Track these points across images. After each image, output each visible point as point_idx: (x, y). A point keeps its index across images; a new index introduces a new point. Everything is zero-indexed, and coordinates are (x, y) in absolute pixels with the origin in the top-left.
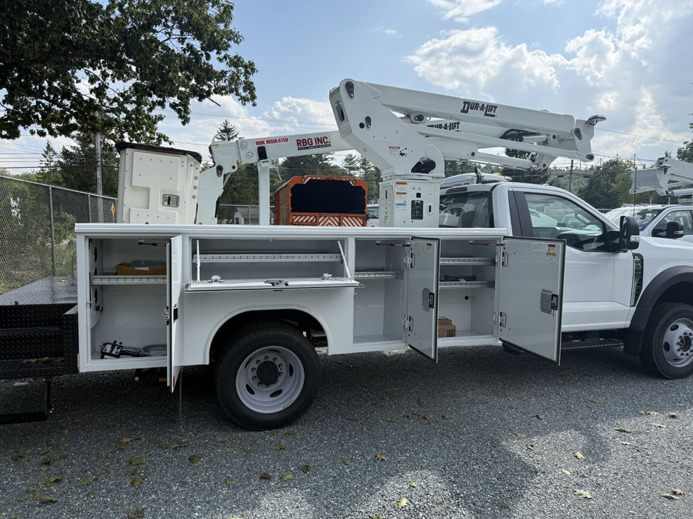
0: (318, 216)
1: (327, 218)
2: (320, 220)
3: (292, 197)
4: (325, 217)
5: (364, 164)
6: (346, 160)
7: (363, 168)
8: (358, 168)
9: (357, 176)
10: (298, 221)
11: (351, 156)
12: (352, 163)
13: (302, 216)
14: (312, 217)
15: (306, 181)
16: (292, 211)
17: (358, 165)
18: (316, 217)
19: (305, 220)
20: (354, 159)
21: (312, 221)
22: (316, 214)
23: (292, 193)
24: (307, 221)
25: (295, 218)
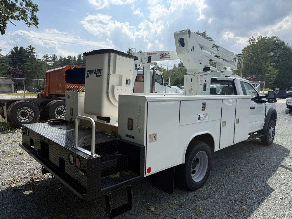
0: (79, 85)
1: (83, 86)
2: (80, 87)
3: (66, 75)
4: (82, 86)
5: (54, 59)
6: (44, 57)
7: (53, 61)
8: (51, 61)
9: (50, 65)
10: (69, 88)
11: (47, 55)
12: (48, 58)
13: (71, 85)
14: (76, 86)
15: (73, 68)
16: (66, 83)
17: (51, 59)
18: (78, 86)
19: (73, 88)
20: (49, 57)
21: (76, 88)
22: (78, 84)
23: (66, 74)
24: (74, 88)
25: (68, 86)
